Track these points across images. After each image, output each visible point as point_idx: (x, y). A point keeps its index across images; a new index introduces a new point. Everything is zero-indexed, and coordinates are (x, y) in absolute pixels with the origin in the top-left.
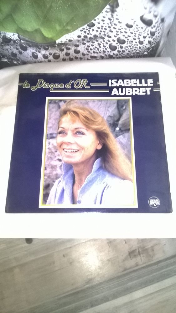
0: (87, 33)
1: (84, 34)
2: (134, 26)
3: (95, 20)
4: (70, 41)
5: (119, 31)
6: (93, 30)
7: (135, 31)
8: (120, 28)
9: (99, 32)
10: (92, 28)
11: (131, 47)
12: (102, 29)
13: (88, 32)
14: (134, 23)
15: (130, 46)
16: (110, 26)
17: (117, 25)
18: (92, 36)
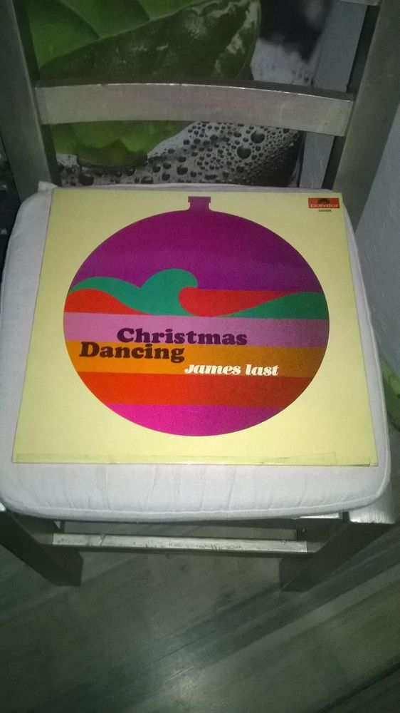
4: (171, 151)
6: (210, 128)
18: (208, 139)
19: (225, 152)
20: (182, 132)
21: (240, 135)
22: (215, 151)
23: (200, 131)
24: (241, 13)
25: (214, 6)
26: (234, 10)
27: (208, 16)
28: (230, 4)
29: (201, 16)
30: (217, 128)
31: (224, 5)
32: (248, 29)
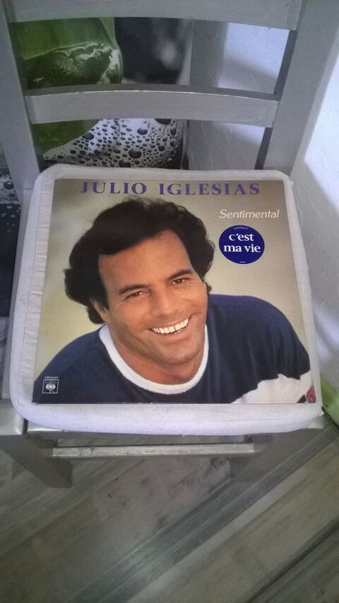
3: (93, 130)
6: (92, 144)
10: (90, 141)
11: (150, 159)
15: (148, 158)
17: (125, 134)
18: (92, 152)
19: (108, 164)
20: (68, 144)
21: (119, 152)
22: (100, 161)
23: (84, 145)
24: (106, 58)
25: (82, 51)
26: (99, 54)
27: (77, 58)
28: (95, 50)
29: (70, 57)
30: (98, 145)
31: (90, 50)
32: (113, 71)
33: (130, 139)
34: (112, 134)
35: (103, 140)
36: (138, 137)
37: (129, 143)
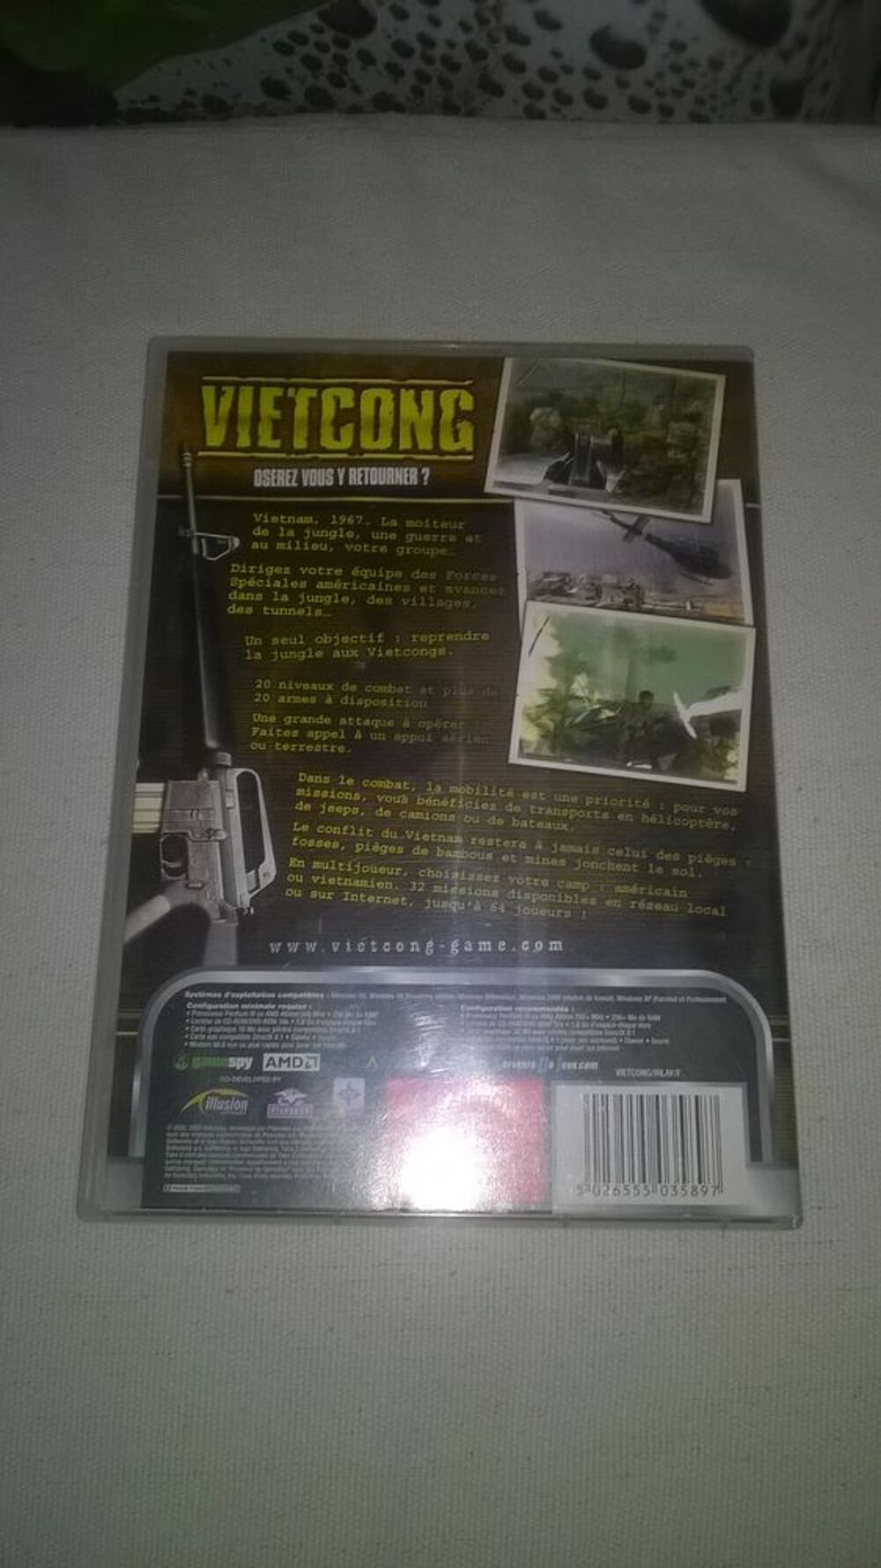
0: (326, 70)
1: (310, 81)
2: (656, 56)
5: (549, 89)
6: (367, 59)
7: (660, 94)
8: (554, 65)
9: (409, 81)
10: (356, 45)
12: (429, 60)
13: (336, 70)
14: (653, 30)
16: (483, 44)
17: (524, 41)
20: (250, 45)
33: (548, 76)
34: (465, 27)
35: (417, 47)
36: (593, 75)
37: (539, 95)
